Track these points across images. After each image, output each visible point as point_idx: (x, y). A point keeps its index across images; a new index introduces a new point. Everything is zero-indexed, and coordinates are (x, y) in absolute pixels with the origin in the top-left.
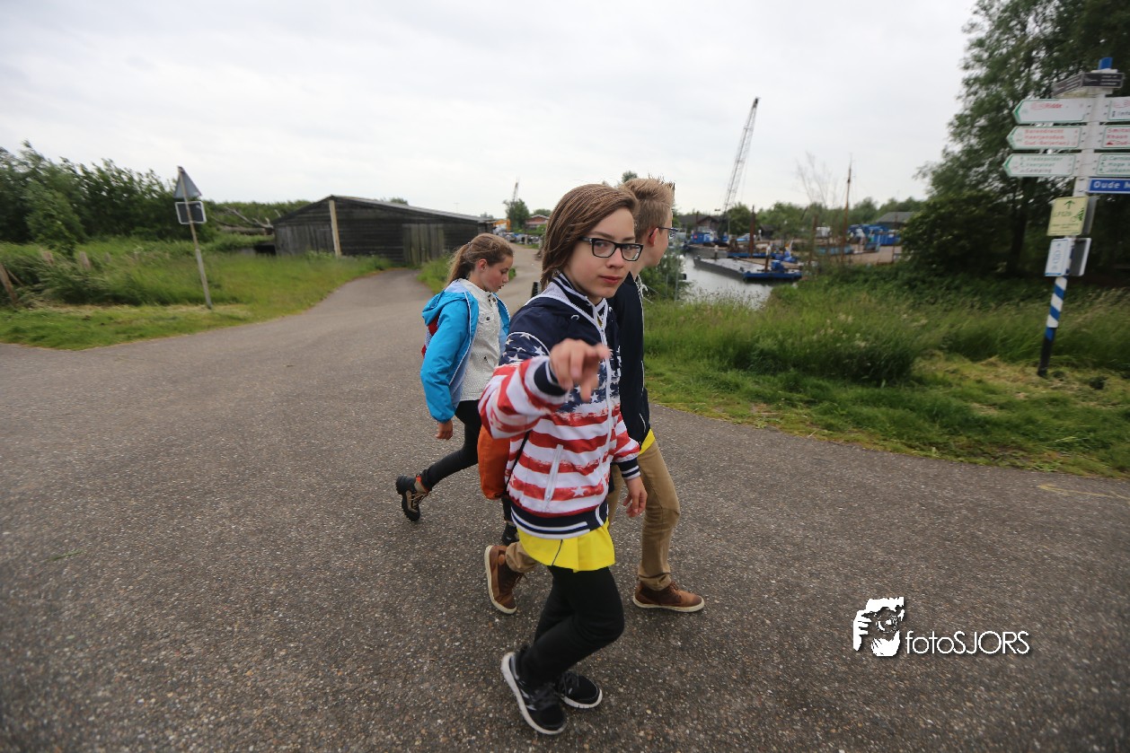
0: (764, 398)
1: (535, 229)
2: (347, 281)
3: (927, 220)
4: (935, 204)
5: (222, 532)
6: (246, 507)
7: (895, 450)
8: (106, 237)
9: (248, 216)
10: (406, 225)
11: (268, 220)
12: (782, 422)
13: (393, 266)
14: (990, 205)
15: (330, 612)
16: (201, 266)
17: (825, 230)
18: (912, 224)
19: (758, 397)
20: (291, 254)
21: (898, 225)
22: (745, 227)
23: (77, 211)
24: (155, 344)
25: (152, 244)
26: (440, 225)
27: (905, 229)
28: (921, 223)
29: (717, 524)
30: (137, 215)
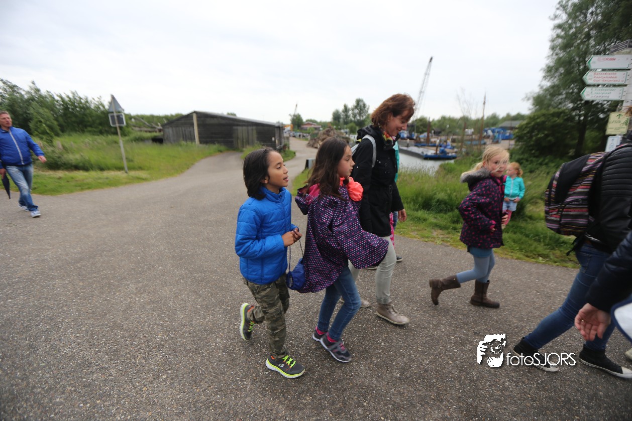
0: (440, 227)
1: (306, 130)
2: (202, 158)
3: (530, 125)
4: (534, 116)
5: (131, 302)
6: (144, 287)
7: (518, 259)
8: (72, 133)
9: (149, 122)
10: (235, 128)
11: (159, 124)
12: (451, 241)
13: (228, 150)
14: (566, 117)
15: (192, 352)
16: (123, 150)
17: (470, 131)
18: (521, 128)
19: (437, 226)
20: (171, 143)
21: (512, 128)
22: (425, 129)
23: (56, 119)
24: (96, 194)
25: (96, 137)
26: (254, 128)
27: (517, 131)
28: (526, 127)
29: (416, 302)
30: (89, 121)
